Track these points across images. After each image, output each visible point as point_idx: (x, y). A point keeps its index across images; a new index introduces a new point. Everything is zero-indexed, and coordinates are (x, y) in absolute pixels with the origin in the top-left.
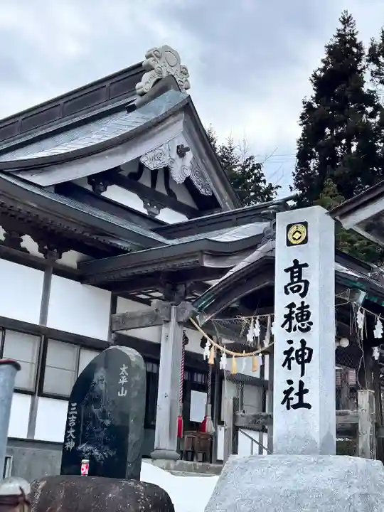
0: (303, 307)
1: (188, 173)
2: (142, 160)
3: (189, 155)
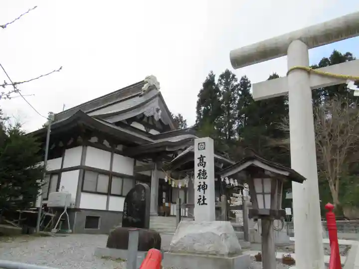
0: (204, 171)
1: (160, 118)
2: (145, 113)
3: (160, 111)
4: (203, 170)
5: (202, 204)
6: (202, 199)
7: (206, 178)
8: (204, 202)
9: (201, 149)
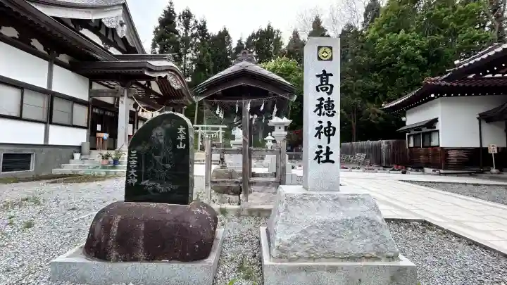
0: (329, 101)
4: (326, 99)
5: (323, 162)
6: (325, 152)
7: (333, 115)
8: (328, 157)
9: (323, 59)
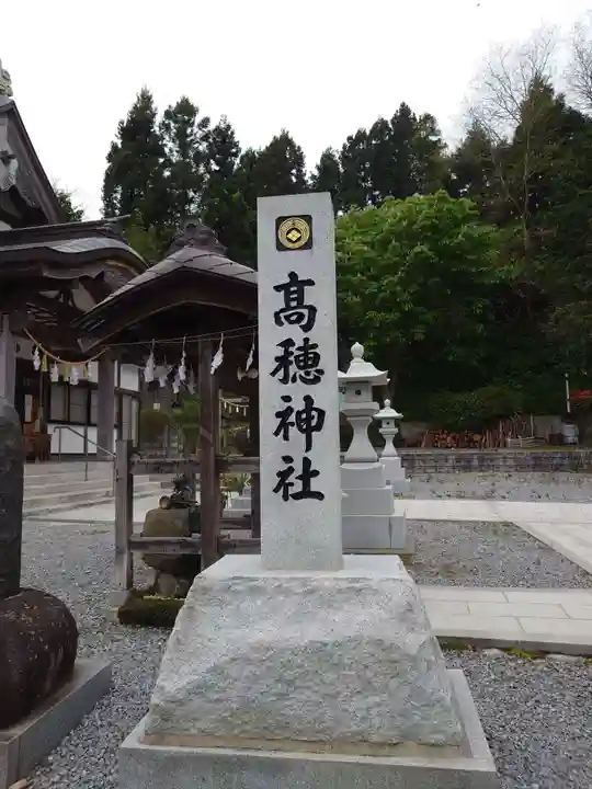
0: (307, 346)
4: (299, 343)
5: (297, 496)
6: (299, 470)
7: (316, 379)
8: (306, 484)
9: (290, 245)
